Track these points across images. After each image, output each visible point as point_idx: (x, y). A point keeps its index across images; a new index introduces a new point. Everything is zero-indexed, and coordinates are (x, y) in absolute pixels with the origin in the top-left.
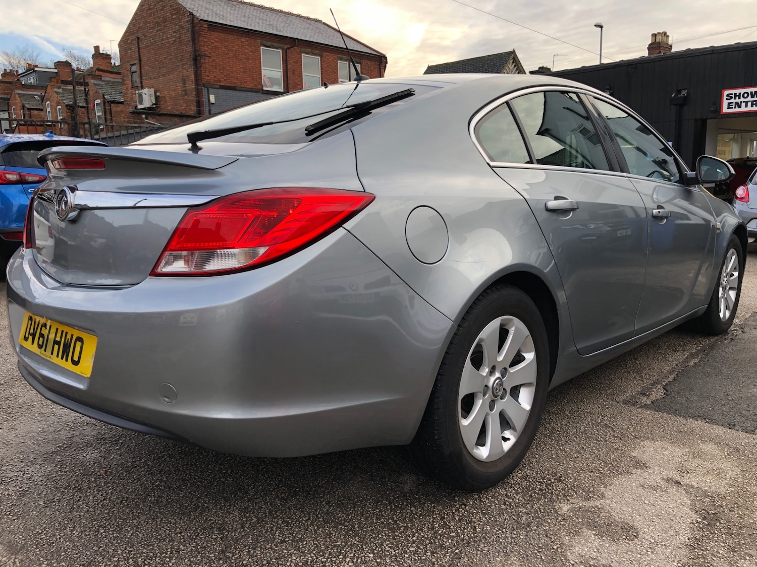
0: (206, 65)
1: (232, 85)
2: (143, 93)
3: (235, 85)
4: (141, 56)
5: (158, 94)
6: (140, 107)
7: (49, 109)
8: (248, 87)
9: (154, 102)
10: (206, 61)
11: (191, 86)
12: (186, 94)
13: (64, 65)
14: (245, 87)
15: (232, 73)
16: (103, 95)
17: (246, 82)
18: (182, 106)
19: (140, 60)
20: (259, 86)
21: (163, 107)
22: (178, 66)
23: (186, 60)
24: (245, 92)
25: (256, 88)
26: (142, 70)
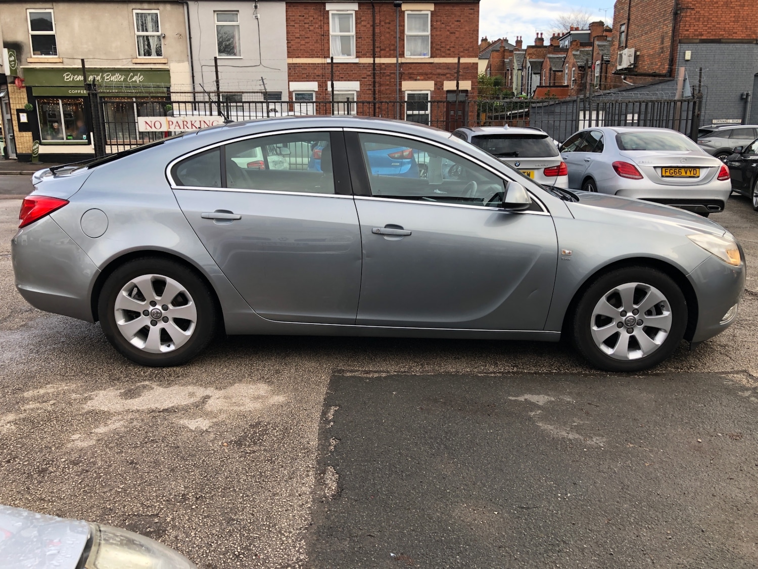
0: (687, 19)
1: (717, 38)
2: (624, 53)
3: (721, 37)
4: (631, 15)
5: (638, 53)
6: (619, 68)
7: (566, 71)
8: (737, 38)
9: (632, 62)
10: (688, 14)
11: (668, 43)
12: (662, 52)
13: (597, 26)
14: (735, 38)
15: (719, 23)
16: (602, 56)
17: (736, 33)
18: (657, 64)
19: (629, 20)
20: (754, 36)
21: (640, 66)
22: (660, 22)
23: (668, 15)
24: (733, 44)
25: (749, 38)
26: (629, 30)
